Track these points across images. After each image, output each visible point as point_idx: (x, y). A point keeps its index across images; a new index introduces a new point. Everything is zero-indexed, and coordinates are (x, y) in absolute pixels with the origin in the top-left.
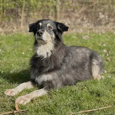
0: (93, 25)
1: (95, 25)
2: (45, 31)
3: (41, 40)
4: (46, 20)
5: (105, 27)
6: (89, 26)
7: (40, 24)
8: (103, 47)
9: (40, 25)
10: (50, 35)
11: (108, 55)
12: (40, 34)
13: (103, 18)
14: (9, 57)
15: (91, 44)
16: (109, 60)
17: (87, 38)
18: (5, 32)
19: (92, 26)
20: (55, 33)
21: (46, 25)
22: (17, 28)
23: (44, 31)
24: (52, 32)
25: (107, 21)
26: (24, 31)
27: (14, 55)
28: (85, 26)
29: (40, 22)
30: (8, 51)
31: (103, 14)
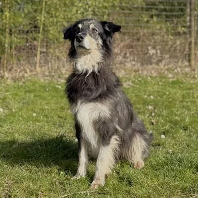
0: (140, 64)
1: (142, 64)
2: (88, 35)
3: (82, 48)
4: (87, 20)
5: (156, 67)
6: (134, 65)
7: (80, 26)
8: (149, 101)
9: (79, 28)
10: (94, 40)
11: (153, 114)
12: (80, 40)
13: (153, 54)
14: (12, 122)
15: (133, 95)
16: (155, 123)
17: (129, 85)
18: (12, 79)
19: (138, 66)
20: (102, 38)
21: (89, 26)
22: (31, 71)
23: (85, 35)
24: (97, 36)
25: (160, 58)
26: (40, 76)
27: (21, 118)
28: (129, 65)
29: (79, 24)
30: (14, 110)
31: (154, 48)
